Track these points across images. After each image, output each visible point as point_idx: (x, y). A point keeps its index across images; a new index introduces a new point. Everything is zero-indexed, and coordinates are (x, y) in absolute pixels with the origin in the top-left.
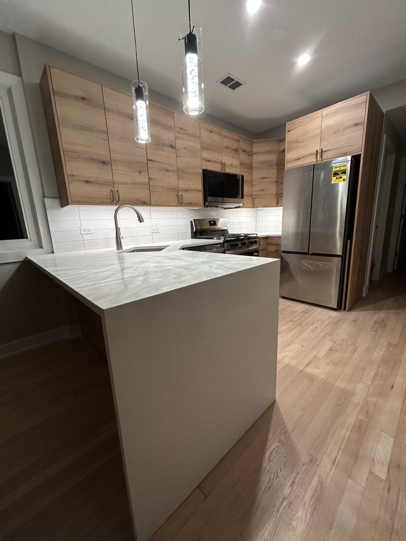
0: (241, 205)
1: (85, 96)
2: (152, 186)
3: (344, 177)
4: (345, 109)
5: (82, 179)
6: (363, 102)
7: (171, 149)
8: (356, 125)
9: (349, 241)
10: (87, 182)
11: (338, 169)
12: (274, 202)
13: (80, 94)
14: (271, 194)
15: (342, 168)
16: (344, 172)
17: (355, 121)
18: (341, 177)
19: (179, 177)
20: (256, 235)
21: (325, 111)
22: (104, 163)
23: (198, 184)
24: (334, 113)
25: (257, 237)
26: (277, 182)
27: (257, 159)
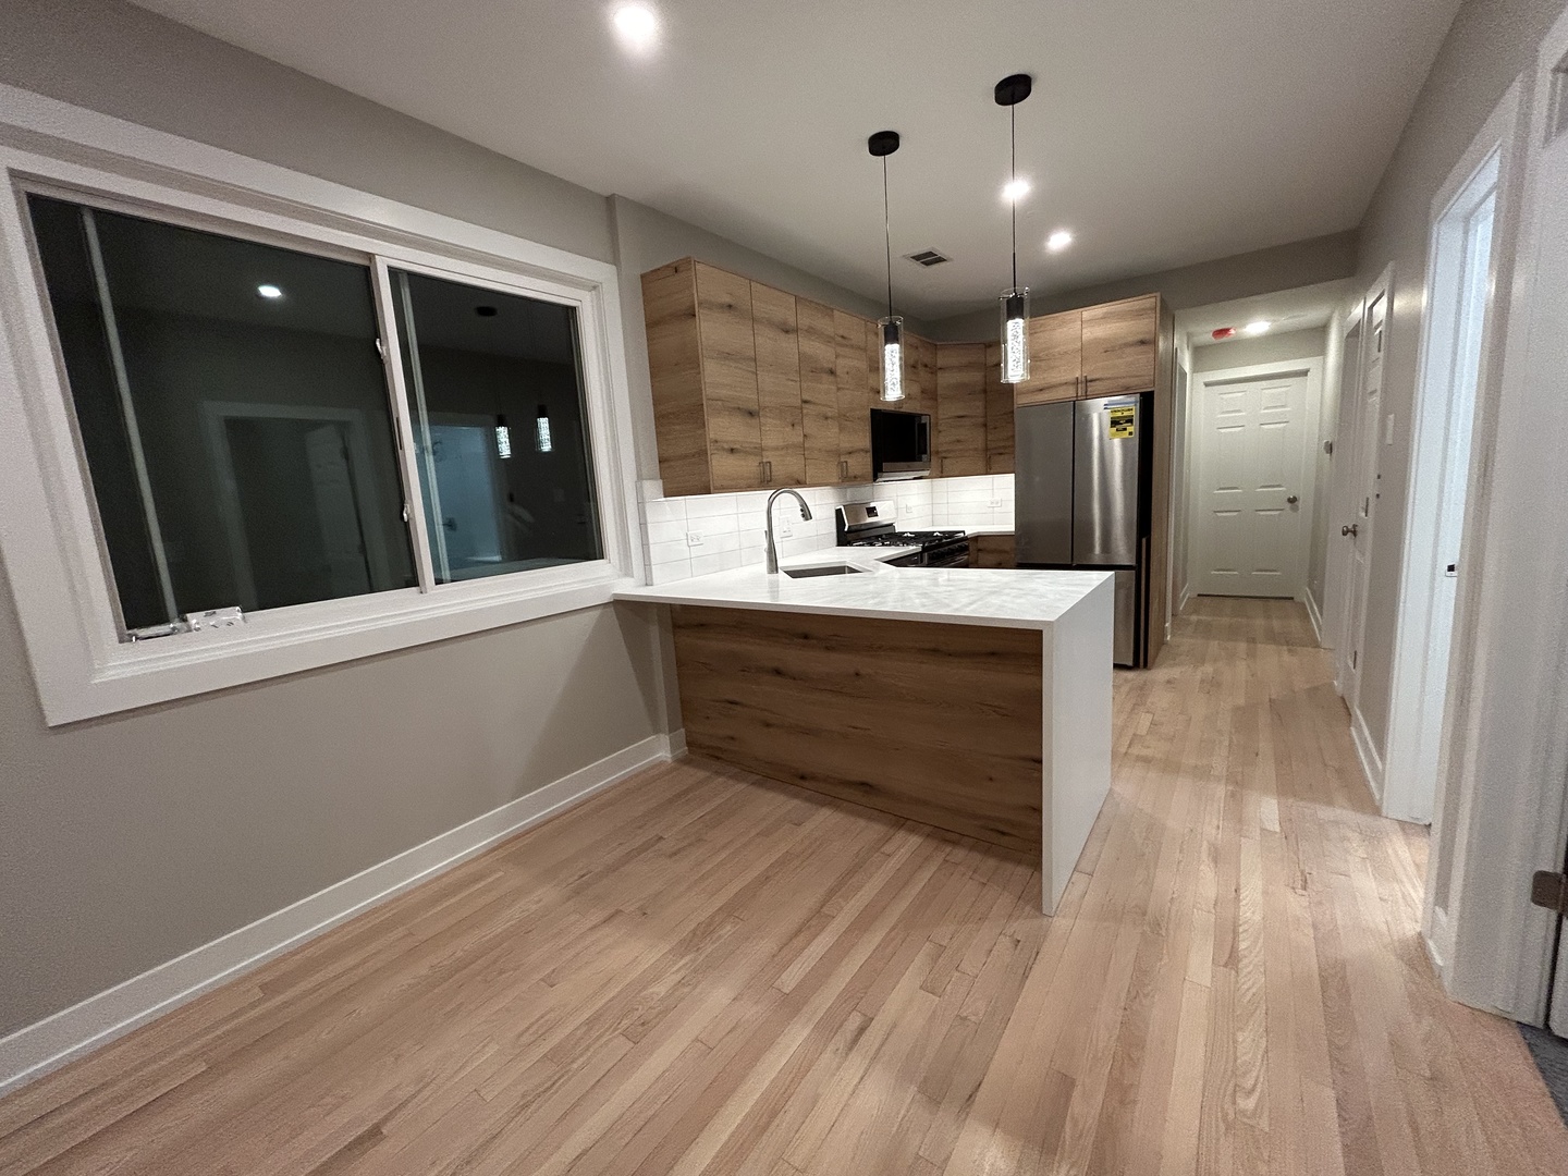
0: (926, 473)
1: (733, 303)
2: (808, 449)
3: (1131, 428)
4: (1121, 316)
5: (726, 446)
6: (1151, 309)
7: (831, 378)
8: (1143, 342)
9: (1144, 540)
10: (732, 450)
11: (1119, 414)
12: (981, 465)
13: (727, 299)
14: (976, 449)
15: (1126, 414)
16: (1130, 421)
17: (1141, 337)
18: (1125, 429)
19: (842, 429)
20: (962, 535)
21: (1088, 313)
22: (751, 414)
23: (864, 440)
24: (1105, 317)
25: (965, 539)
26: (985, 425)
27: (946, 379)
